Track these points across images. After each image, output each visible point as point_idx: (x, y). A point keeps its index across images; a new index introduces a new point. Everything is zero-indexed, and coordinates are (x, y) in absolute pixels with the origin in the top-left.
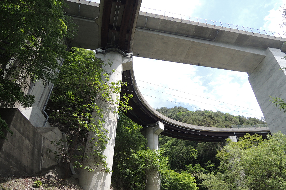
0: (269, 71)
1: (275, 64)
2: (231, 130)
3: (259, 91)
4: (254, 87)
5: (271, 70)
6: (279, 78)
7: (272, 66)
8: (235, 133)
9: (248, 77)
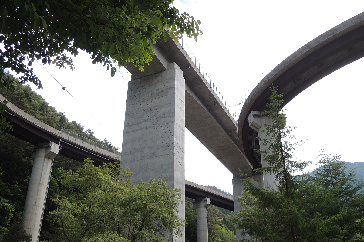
0: (160, 90)
1: (171, 87)
2: (58, 135)
3: (134, 107)
4: (131, 98)
5: (163, 91)
6: (166, 105)
7: (167, 87)
8: (60, 140)
9: (130, 81)
